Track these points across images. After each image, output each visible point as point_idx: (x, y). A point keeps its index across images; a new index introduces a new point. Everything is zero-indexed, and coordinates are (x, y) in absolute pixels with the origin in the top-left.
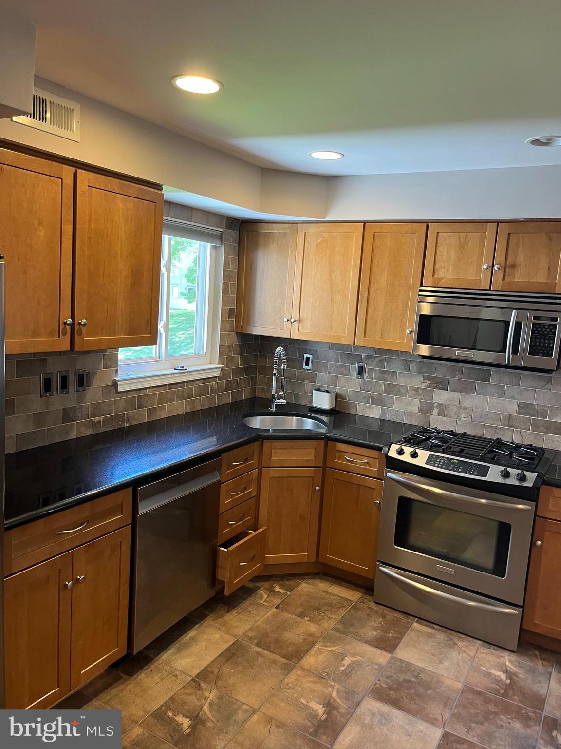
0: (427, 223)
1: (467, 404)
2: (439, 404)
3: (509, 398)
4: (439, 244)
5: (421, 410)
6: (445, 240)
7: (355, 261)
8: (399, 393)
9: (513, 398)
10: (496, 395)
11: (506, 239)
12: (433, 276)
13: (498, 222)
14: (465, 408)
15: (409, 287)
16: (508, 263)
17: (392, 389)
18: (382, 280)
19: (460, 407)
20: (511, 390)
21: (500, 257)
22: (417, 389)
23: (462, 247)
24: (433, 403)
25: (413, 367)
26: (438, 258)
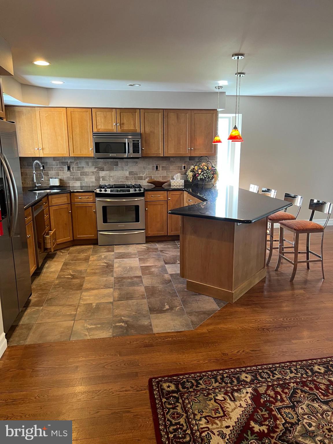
0: (91, 108)
1: (112, 175)
2: (102, 176)
3: (126, 170)
4: (97, 116)
5: (96, 180)
6: (99, 115)
7: (64, 123)
8: (86, 175)
9: (127, 170)
10: (121, 170)
11: (119, 115)
12: (97, 128)
13: (116, 109)
14: (112, 176)
15: (88, 132)
16: (121, 123)
17: (83, 174)
18: (77, 130)
19: (110, 176)
20: (126, 168)
21: (119, 121)
22: (93, 172)
23: (105, 117)
24: (100, 176)
25: (90, 164)
26: (97, 121)
